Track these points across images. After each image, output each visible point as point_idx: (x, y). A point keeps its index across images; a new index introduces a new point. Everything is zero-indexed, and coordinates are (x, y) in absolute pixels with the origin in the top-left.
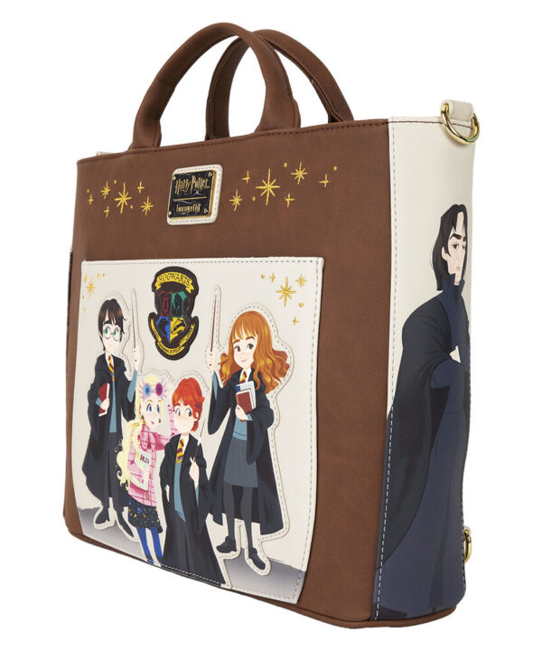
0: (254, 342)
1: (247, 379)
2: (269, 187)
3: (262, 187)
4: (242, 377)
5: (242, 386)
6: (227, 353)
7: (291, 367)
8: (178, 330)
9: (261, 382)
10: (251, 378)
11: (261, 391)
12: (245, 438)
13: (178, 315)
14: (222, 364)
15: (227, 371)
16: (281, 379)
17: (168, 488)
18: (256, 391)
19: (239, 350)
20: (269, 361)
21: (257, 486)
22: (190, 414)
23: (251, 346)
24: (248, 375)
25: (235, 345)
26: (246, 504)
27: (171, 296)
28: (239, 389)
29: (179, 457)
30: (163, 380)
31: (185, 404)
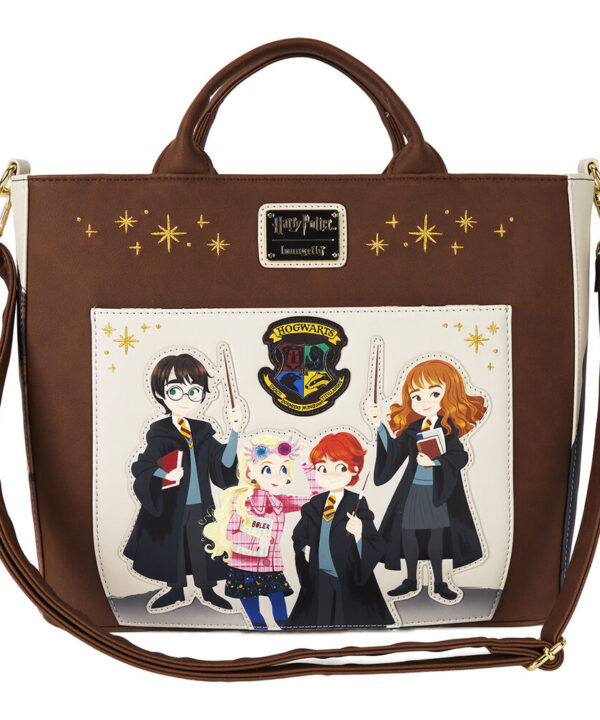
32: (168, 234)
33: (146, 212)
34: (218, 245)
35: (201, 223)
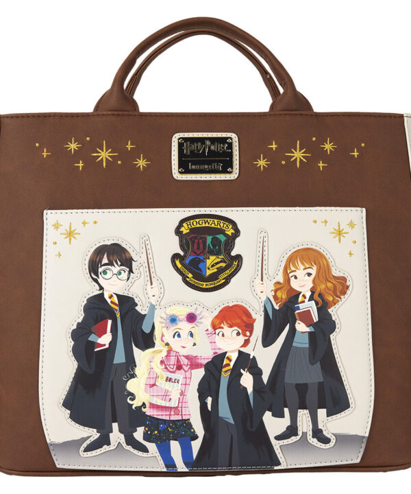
0: (313, 271)
1: (307, 300)
4: (301, 299)
5: (301, 306)
7: (350, 288)
8: (218, 266)
9: (323, 300)
10: (311, 298)
11: (323, 309)
12: (307, 346)
13: (217, 254)
14: (276, 291)
15: (283, 295)
16: (342, 297)
18: (318, 308)
19: (296, 277)
20: (329, 285)
21: (322, 380)
22: (238, 334)
23: (309, 275)
24: (308, 297)
25: (290, 275)
26: (312, 396)
27: (206, 239)
28: (298, 308)
29: (226, 372)
31: (231, 326)
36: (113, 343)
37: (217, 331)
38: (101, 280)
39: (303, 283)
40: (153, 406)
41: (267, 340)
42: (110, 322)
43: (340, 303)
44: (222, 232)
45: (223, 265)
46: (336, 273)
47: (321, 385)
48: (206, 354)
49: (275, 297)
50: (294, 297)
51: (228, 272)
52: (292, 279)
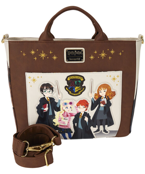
0: (106, 90)
2: (103, 55)
3: (101, 55)
4: (102, 98)
5: (102, 100)
6: (97, 93)
8: (78, 89)
9: (108, 98)
10: (105, 98)
11: (108, 100)
12: (103, 110)
13: (78, 86)
14: (95, 96)
15: (97, 97)
16: (114, 97)
17: (76, 124)
19: (101, 92)
20: (110, 94)
21: (107, 118)
22: (84, 107)
23: (105, 91)
24: (104, 97)
25: (99, 91)
26: (104, 122)
27: (75, 82)
28: (101, 100)
29: (80, 117)
30: (72, 101)
31: (82, 105)
32: (43, 55)
33: (37, 50)
34: (55, 58)
35: (51, 52)
36: (49, 110)
37: (78, 107)
38: (44, 93)
39: (103, 93)
40: (60, 125)
41: (92, 109)
42: (47, 105)
43: (113, 98)
44: (80, 80)
45: (80, 89)
46: (112, 90)
47: (106, 120)
48: (75, 113)
49: (95, 98)
50: (100, 97)
51: (81, 91)
52: (100, 93)
